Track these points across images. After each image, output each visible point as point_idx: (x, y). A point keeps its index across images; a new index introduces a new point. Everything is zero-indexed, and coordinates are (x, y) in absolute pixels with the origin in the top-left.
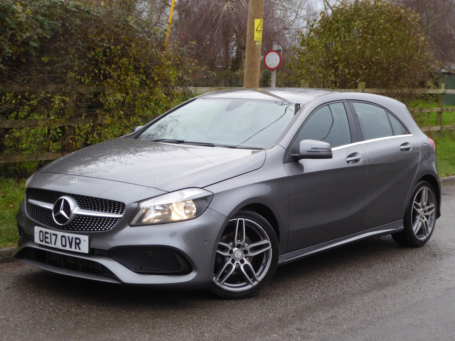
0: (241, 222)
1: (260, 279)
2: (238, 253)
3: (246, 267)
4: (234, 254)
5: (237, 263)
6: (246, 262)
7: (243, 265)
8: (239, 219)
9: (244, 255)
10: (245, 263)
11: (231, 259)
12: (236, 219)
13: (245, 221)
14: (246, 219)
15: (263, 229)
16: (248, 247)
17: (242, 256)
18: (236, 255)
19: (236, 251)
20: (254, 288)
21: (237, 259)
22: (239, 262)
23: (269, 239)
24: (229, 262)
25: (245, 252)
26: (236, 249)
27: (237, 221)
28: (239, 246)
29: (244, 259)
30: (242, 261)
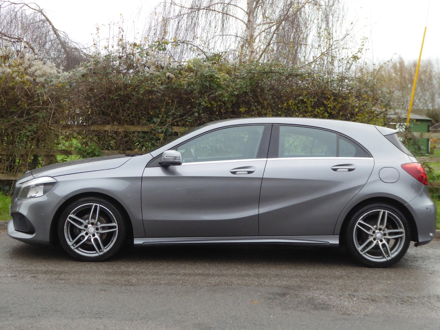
0: (96, 206)
1: (105, 251)
2: (91, 229)
3: (96, 240)
4: (88, 229)
5: (90, 236)
6: (97, 236)
7: (93, 238)
8: (95, 204)
9: (96, 231)
10: (95, 237)
11: (85, 232)
12: (92, 204)
13: (100, 206)
14: (100, 205)
15: (113, 215)
16: (100, 225)
17: (94, 231)
18: (89, 230)
19: (90, 227)
20: (100, 256)
21: (90, 233)
22: (91, 235)
23: (117, 223)
24: (83, 233)
25: (97, 229)
26: (91, 225)
27: (93, 205)
28: (92, 224)
29: (96, 234)
30: (94, 235)
